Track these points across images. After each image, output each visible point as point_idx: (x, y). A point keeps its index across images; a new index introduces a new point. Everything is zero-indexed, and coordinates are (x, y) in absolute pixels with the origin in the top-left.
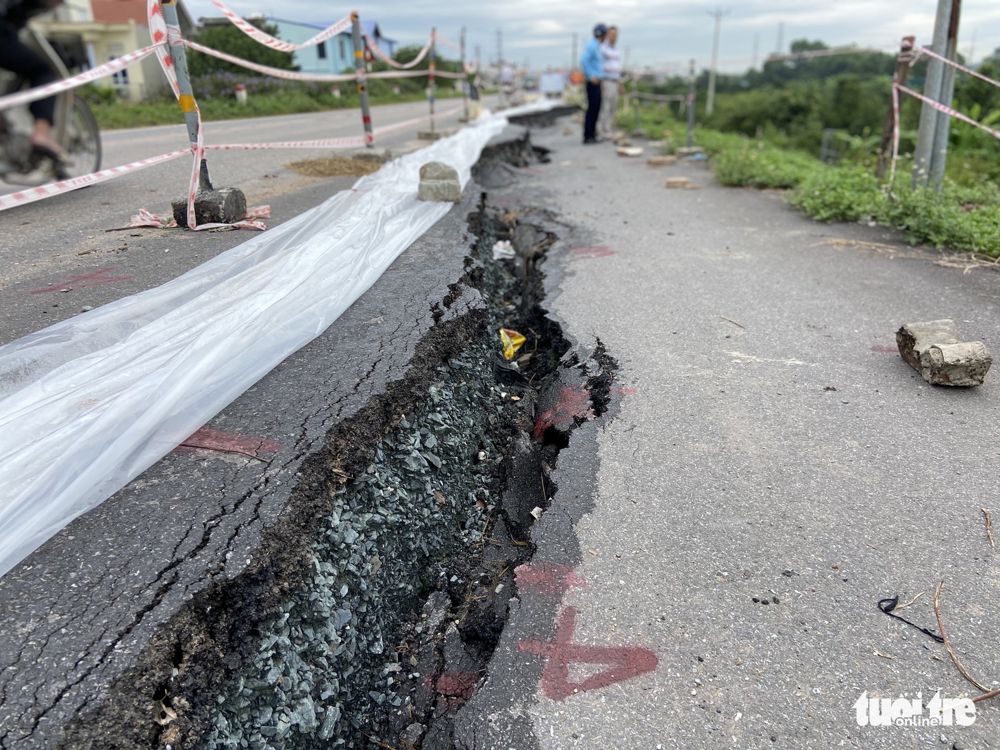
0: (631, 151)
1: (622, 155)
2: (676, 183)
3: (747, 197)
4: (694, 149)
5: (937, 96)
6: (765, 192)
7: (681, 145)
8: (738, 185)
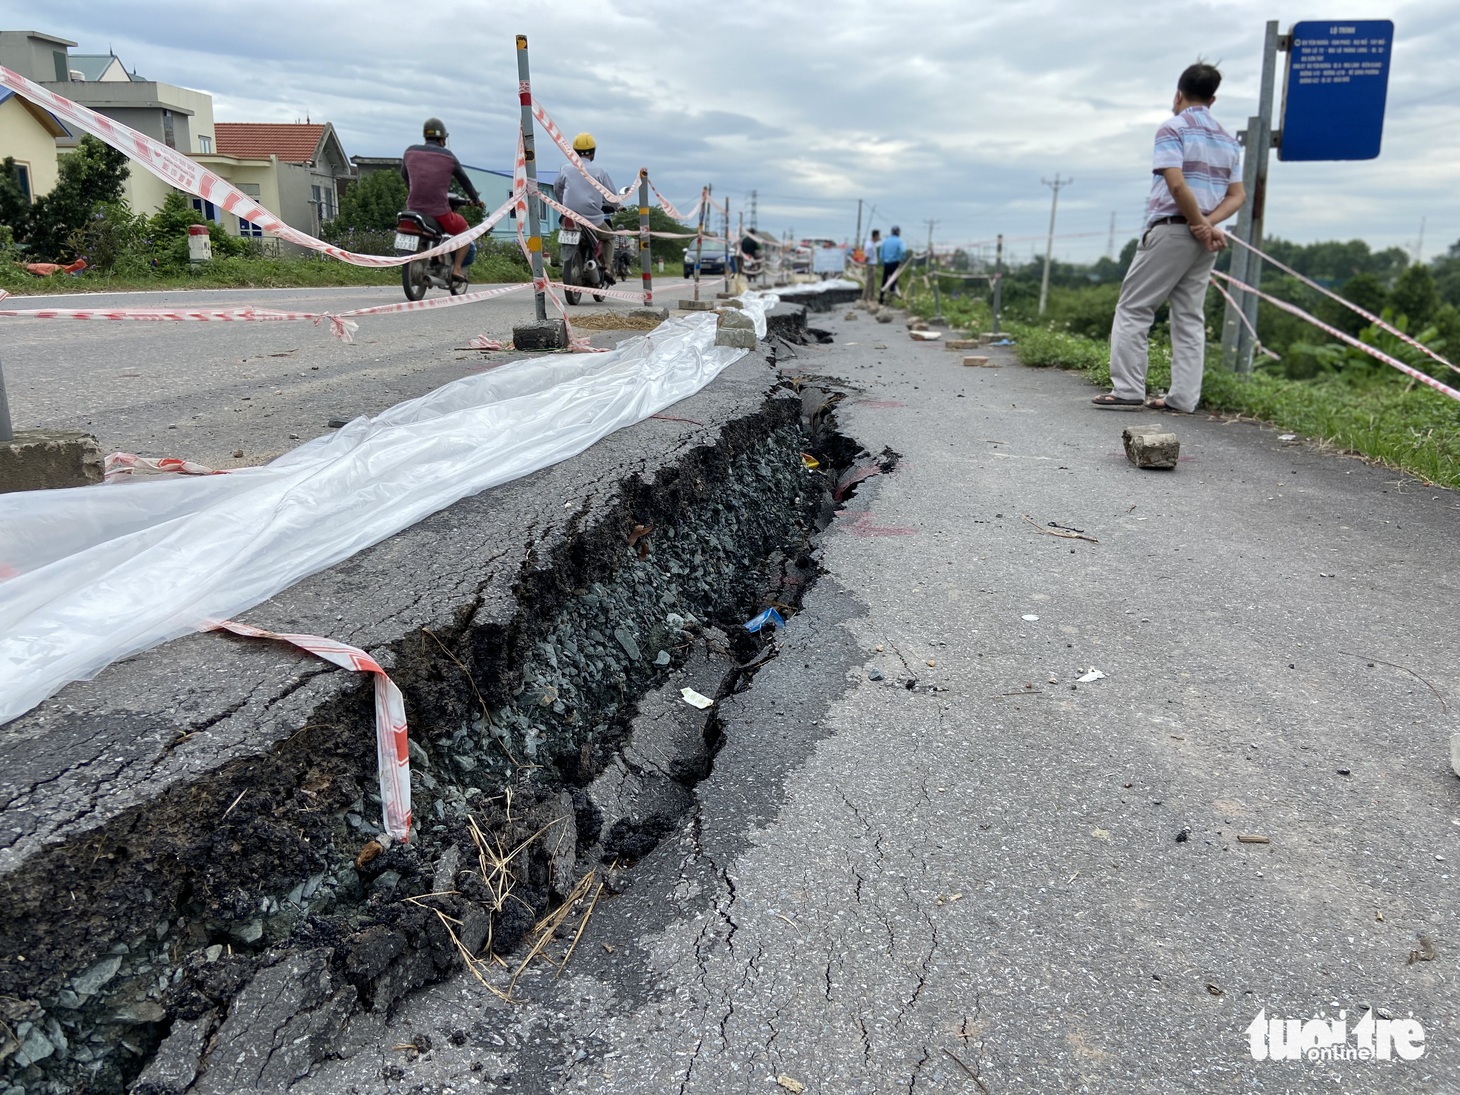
0: (926, 334)
1: (917, 338)
2: (975, 360)
3: (1048, 375)
4: (1000, 334)
5: (1243, 277)
6: (1069, 373)
7: (985, 331)
8: (1041, 365)
